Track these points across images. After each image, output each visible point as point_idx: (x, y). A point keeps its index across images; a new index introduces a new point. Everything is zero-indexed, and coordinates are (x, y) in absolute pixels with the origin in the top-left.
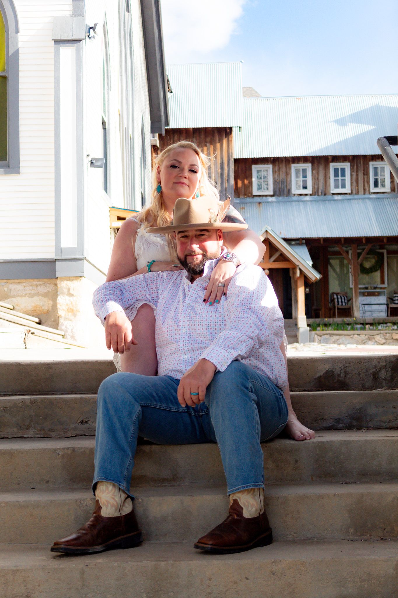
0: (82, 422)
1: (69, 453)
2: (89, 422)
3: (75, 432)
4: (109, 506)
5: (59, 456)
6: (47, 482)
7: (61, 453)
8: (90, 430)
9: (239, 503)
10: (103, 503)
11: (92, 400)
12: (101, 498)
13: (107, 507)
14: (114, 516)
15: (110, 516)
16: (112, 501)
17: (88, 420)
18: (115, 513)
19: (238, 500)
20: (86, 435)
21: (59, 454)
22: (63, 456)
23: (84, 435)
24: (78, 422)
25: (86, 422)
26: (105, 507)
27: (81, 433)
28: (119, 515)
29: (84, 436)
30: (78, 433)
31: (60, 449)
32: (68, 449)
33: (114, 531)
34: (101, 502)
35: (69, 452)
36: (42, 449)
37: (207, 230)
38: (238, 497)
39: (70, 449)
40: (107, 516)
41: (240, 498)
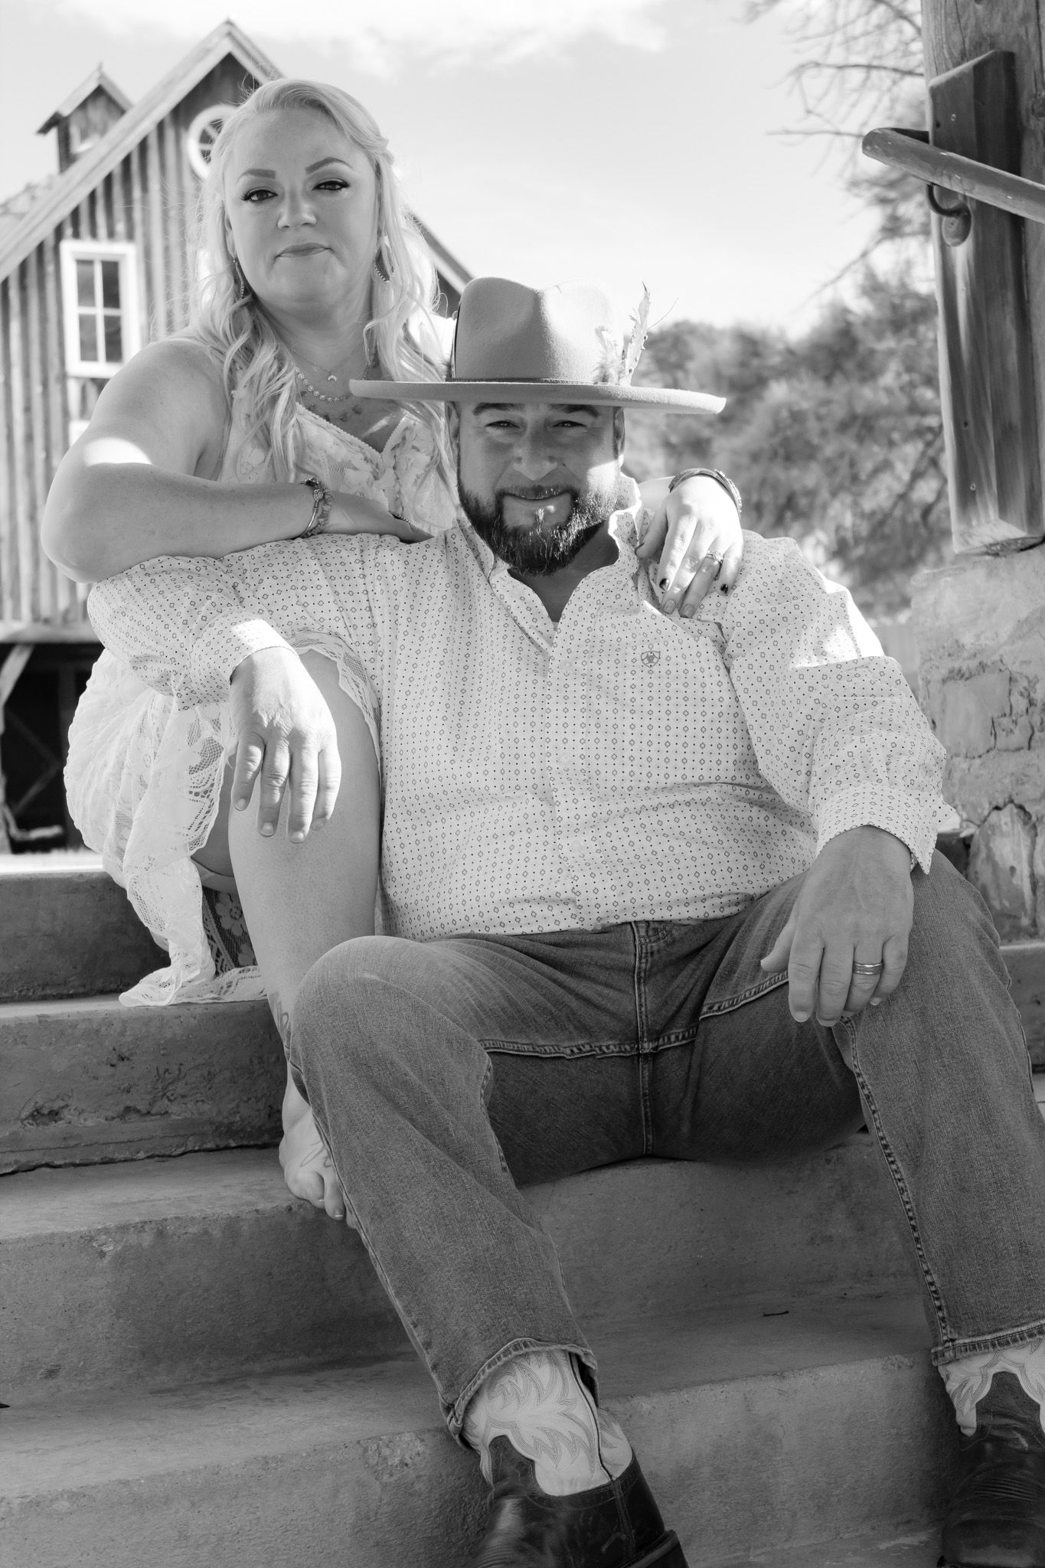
0: (37, 1115)
1: (145, 1244)
2: (66, 1114)
3: (12, 1158)
4: (564, 1450)
5: (107, 1258)
6: (51, 1373)
7: (109, 1248)
8: (72, 1143)
9: (1020, 1387)
10: (531, 1443)
11: (82, 1026)
12: (514, 1427)
13: (555, 1455)
14: (591, 1487)
15: (579, 1489)
16: (566, 1428)
17: (62, 1104)
18: (593, 1472)
19: (1019, 1376)
20: (57, 1163)
21: (102, 1254)
22: (120, 1260)
23: (47, 1165)
24: (23, 1116)
25: (54, 1115)
26: (544, 1456)
27: (36, 1157)
28: (606, 1481)
29: (48, 1170)
30: (23, 1159)
31: (106, 1231)
32: (140, 1228)
33: (604, 1549)
34: (521, 1441)
35: (147, 1239)
36: (36, 1238)
37: (591, 410)
38: (1014, 1363)
39: (147, 1228)
40: (567, 1491)
41: (1022, 1367)
